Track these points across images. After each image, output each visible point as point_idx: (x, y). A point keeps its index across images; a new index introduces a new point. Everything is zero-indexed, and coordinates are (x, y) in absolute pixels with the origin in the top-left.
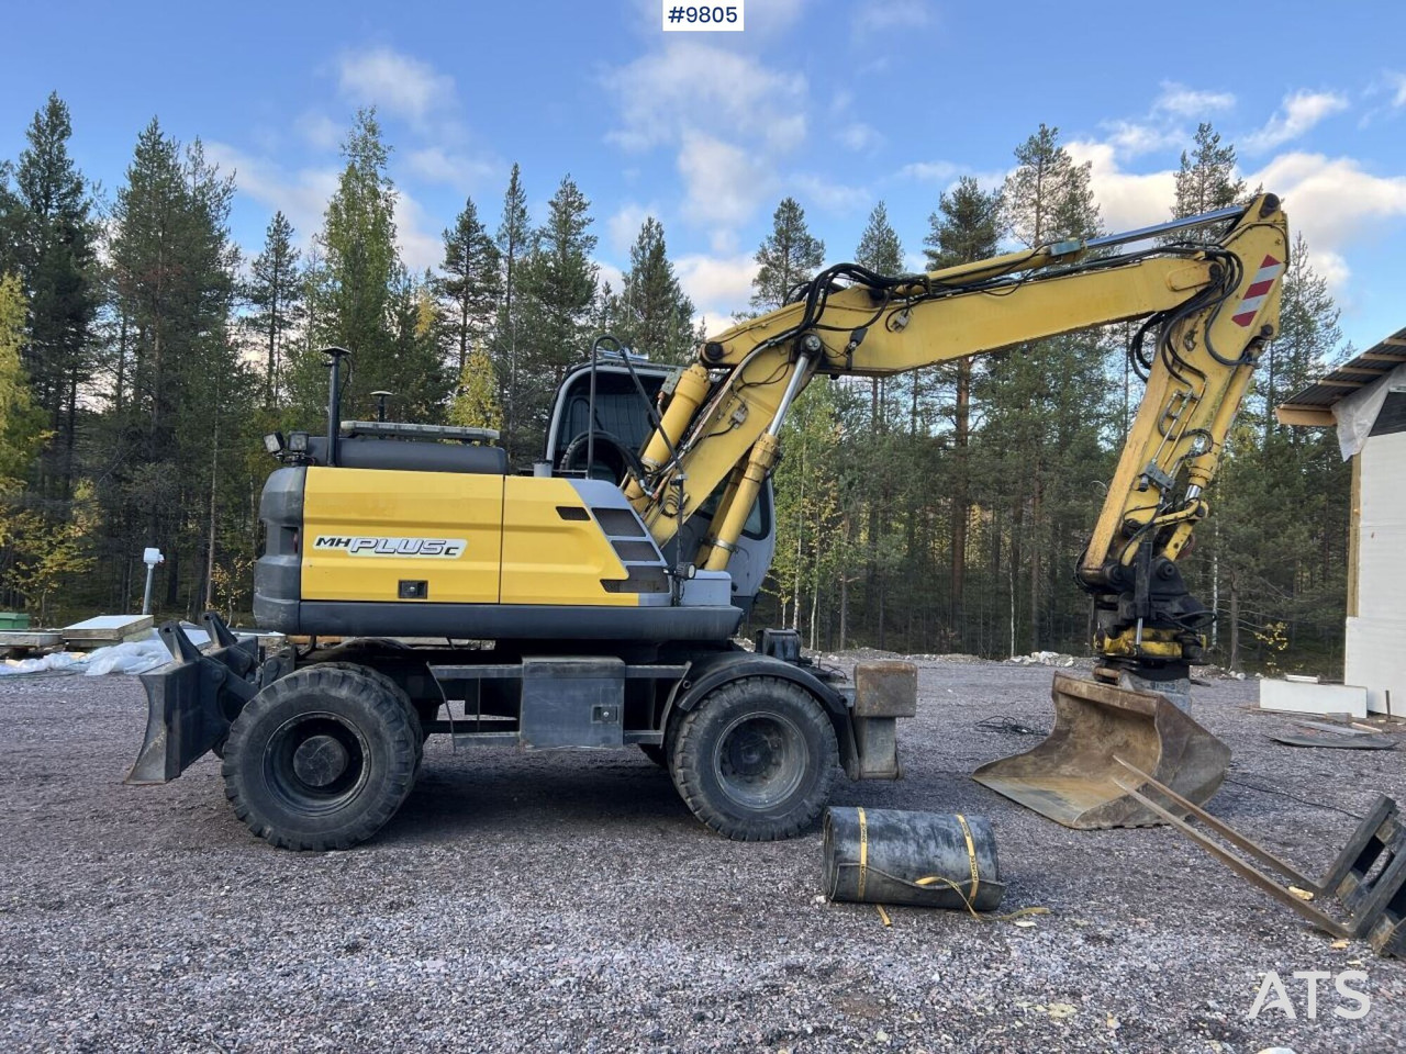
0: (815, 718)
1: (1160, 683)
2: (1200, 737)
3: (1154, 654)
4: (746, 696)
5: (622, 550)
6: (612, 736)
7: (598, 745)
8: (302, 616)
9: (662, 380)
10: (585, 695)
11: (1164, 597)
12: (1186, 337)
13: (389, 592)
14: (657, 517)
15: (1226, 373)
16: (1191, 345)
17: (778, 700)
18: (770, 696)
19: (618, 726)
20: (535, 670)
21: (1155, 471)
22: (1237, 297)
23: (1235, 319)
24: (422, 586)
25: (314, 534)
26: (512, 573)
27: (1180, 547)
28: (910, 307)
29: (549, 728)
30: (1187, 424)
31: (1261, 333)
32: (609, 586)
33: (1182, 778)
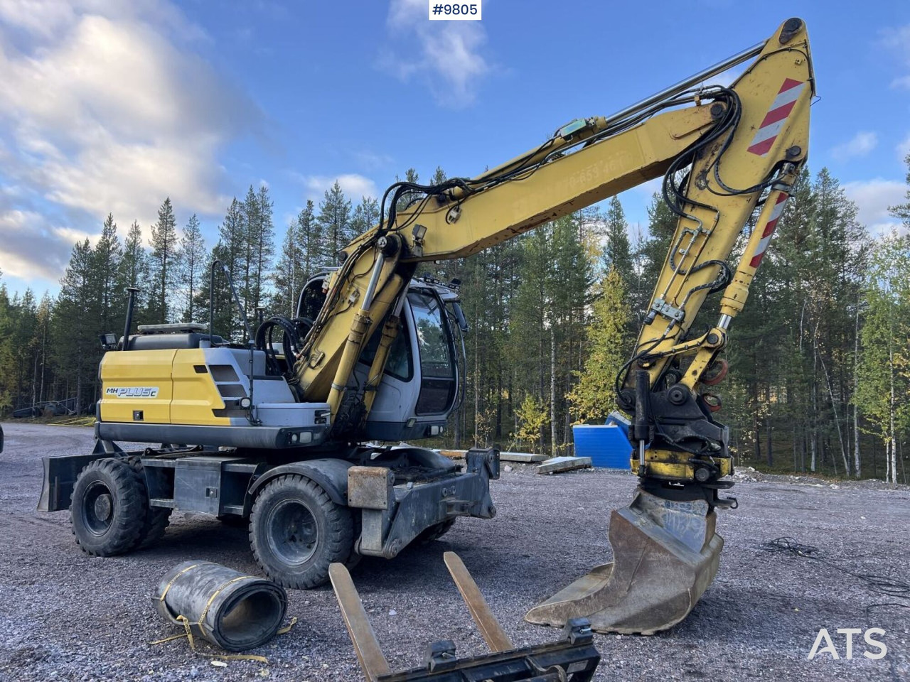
0: (322, 505)
1: (675, 503)
2: (658, 554)
3: (663, 475)
4: (282, 487)
5: (224, 391)
6: (214, 507)
7: (207, 512)
8: (101, 430)
9: (321, 282)
10: (203, 481)
11: (680, 421)
12: (697, 178)
13: (128, 417)
14: (305, 369)
15: (742, 204)
16: (703, 183)
17: (300, 491)
18: (295, 488)
19: (217, 500)
20: (180, 463)
21: (661, 305)
22: (753, 128)
23: (751, 150)
24: (141, 413)
25: (106, 386)
26: (175, 406)
27: (699, 374)
28: (461, 203)
29: (185, 499)
30: (697, 258)
31: (787, 156)
32: (217, 413)
33: (637, 592)
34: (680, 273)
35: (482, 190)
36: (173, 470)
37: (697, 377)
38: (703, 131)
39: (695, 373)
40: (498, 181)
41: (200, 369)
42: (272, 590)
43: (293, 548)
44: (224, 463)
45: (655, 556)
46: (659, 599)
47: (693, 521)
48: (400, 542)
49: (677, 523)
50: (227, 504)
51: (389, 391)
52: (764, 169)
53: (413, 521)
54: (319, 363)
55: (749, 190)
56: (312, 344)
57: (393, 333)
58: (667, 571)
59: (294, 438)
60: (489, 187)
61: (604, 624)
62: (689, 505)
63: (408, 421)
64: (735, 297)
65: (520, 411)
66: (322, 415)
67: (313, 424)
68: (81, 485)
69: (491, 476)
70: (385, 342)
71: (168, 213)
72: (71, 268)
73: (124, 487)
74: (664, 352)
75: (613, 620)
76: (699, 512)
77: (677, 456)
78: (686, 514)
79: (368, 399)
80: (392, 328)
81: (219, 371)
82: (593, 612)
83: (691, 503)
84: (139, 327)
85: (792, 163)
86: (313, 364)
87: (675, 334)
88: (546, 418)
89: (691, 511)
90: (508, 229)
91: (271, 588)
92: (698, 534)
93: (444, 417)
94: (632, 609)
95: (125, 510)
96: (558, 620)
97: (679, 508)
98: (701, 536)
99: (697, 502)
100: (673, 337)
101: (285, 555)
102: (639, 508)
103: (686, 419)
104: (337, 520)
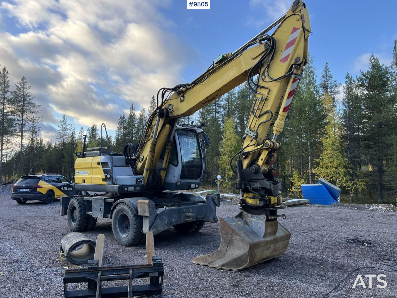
0: (131, 215)
1: (255, 216)
3: (249, 203)
4: (120, 207)
5: (105, 172)
8: (75, 187)
10: (99, 205)
11: (255, 181)
12: (262, 75)
13: (81, 182)
15: (278, 84)
16: (264, 78)
17: (125, 209)
19: (103, 212)
20: (93, 198)
21: (248, 131)
22: (281, 51)
23: (281, 61)
24: (84, 180)
25: (76, 171)
26: (93, 177)
27: (263, 160)
28: (184, 94)
29: (95, 211)
30: (261, 110)
31: (295, 62)
32: (103, 180)
33: (229, 252)
34: (255, 116)
35: (190, 88)
36: (91, 201)
37: (263, 161)
38: (263, 55)
39: (262, 160)
40: (196, 84)
41: (99, 164)
42: (92, 244)
43: (126, 231)
44: (105, 199)
45: (235, 237)
46: (237, 256)
47: (260, 224)
48: (157, 230)
49: (254, 224)
50: (106, 214)
51: (171, 170)
52: (286, 69)
53: (166, 222)
54: (142, 160)
55: (280, 78)
56: (140, 153)
57: (170, 147)
58: (240, 244)
59: (126, 189)
60: (193, 86)
61: (218, 265)
62: (259, 217)
63: (177, 182)
64: (277, 126)
65: (291, 179)
66: (138, 180)
67: (135, 184)
68: (70, 207)
69: (216, 205)
70: (167, 151)
71: (154, 101)
72: (119, 126)
73: (79, 207)
74: (250, 151)
75: (221, 263)
76: (263, 220)
77: (255, 196)
78: (258, 220)
79: (163, 174)
80: (169, 145)
81: (104, 164)
82: (215, 260)
83: (260, 216)
84: (87, 149)
85: (297, 65)
86: (140, 161)
87: (254, 143)
88: (304, 182)
89: (260, 219)
90: (199, 103)
91: (92, 243)
92: (262, 229)
93: (198, 180)
94: (228, 259)
95: (79, 215)
96: (203, 262)
97: (256, 218)
98: (263, 230)
99: (262, 215)
100: (254, 145)
101: (122, 233)
102: (241, 218)
103: (258, 180)
104: (135, 220)
